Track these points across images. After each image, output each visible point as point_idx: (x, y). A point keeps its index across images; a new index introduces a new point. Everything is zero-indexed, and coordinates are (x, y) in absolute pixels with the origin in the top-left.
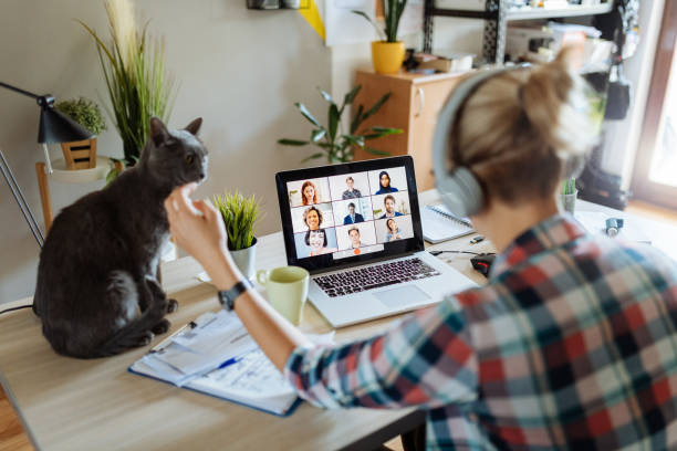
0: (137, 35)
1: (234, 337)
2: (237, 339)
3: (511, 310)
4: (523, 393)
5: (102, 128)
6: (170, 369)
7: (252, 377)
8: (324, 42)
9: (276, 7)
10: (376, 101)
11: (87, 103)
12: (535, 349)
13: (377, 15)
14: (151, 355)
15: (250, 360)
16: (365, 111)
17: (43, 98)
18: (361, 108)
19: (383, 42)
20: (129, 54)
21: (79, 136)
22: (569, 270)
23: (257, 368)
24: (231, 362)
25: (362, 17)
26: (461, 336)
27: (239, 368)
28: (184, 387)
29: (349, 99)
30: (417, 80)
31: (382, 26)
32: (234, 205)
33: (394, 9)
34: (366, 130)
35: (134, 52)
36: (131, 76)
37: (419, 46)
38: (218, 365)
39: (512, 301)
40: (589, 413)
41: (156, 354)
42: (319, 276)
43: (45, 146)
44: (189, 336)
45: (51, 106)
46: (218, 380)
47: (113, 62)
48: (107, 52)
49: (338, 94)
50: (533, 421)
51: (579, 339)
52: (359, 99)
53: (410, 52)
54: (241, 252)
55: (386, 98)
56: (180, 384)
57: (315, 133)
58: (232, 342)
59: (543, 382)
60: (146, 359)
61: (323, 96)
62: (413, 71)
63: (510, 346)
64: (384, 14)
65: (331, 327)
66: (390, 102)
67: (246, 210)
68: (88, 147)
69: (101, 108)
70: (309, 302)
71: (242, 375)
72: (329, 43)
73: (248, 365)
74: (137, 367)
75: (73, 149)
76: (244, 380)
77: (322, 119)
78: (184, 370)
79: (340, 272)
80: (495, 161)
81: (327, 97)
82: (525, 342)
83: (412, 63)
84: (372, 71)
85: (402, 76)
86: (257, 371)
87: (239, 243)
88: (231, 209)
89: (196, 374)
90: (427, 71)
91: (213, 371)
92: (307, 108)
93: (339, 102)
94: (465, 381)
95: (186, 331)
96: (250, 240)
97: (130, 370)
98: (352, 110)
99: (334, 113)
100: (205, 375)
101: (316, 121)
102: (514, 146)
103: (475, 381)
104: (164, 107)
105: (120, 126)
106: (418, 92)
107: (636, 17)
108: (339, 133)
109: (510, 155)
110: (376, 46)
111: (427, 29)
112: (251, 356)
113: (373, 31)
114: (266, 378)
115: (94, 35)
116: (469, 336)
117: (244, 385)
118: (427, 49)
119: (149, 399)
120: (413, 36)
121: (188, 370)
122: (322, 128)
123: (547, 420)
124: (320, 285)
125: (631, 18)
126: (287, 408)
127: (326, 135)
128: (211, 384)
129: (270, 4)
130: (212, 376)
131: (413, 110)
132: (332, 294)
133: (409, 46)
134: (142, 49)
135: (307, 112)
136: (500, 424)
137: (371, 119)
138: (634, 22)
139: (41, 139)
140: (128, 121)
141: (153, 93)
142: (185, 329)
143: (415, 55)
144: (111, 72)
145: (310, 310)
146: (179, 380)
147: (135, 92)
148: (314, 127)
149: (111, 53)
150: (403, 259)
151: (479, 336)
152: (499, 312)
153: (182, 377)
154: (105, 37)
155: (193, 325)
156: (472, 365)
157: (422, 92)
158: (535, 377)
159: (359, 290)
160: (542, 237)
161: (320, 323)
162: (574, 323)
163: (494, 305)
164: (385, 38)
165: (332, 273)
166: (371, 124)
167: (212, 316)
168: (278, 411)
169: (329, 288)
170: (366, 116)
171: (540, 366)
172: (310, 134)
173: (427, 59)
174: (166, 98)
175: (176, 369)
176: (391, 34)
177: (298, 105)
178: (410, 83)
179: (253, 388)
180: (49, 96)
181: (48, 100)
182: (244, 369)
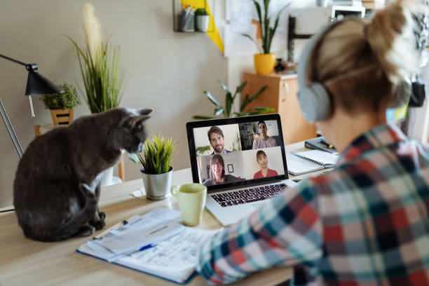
0: (102, 44)
1: (152, 231)
2: (154, 232)
3: (350, 188)
5: (78, 103)
6: (104, 250)
7: (163, 257)
8: (223, 54)
9: (193, 30)
10: (256, 91)
11: (69, 87)
13: (258, 37)
14: (93, 241)
15: (162, 246)
16: (250, 97)
17: (30, 66)
18: (247, 96)
19: (261, 54)
20: (97, 57)
21: (61, 105)
22: (393, 164)
23: (166, 251)
24: (149, 246)
25: (247, 38)
27: (154, 251)
28: (113, 263)
29: (239, 90)
30: (283, 77)
31: (260, 43)
32: (157, 143)
33: (269, 32)
34: (250, 110)
35: (100, 55)
36: (97, 70)
37: (285, 57)
38: (139, 248)
39: (352, 183)
40: (411, 272)
41: (96, 241)
42: (216, 194)
43: (30, 97)
44: (121, 229)
45: (35, 71)
46: (138, 258)
47: (87, 62)
49: (232, 86)
50: (365, 276)
51: (402, 213)
52: (246, 90)
53: (279, 60)
54: (162, 175)
55: (264, 89)
56: (110, 260)
57: (216, 110)
58: (151, 234)
59: (374, 244)
60: (89, 243)
61: (222, 87)
62: (280, 73)
63: (350, 216)
64: (262, 37)
65: (221, 225)
66: (266, 92)
67: (166, 147)
68: (68, 115)
69: (77, 90)
70: (207, 210)
71: (155, 256)
72: (227, 54)
73: (160, 249)
74: (82, 249)
75: (58, 116)
76: (157, 259)
77: (222, 102)
78: (115, 251)
79: (230, 191)
81: (225, 88)
82: (361, 213)
83: (280, 67)
84: (254, 72)
85: (273, 75)
86: (167, 253)
87: (160, 169)
88: (156, 146)
89: (122, 254)
90: (290, 72)
91: (134, 252)
92: (212, 94)
93: (233, 91)
94: (313, 239)
95: (120, 226)
96: (168, 168)
97: (78, 251)
98: (242, 97)
99: (229, 99)
100: (129, 255)
101: (218, 104)
103: (320, 240)
104: (118, 91)
105: (90, 102)
106: (284, 85)
107: (427, 41)
108: (232, 111)
110: (256, 57)
111: (290, 48)
112: (163, 243)
113: (255, 47)
114: (172, 258)
115: (75, 44)
116: (317, 205)
117: (156, 262)
118: (290, 59)
119: (88, 270)
120: (281, 52)
121: (117, 251)
122: (221, 108)
123: (376, 274)
124: (215, 199)
125: (424, 41)
126: (186, 278)
127: (224, 112)
128: (133, 261)
129: (188, 28)
130: (134, 256)
131: (281, 98)
132: (223, 205)
133: (279, 57)
134: (105, 54)
135: (211, 97)
136: (341, 279)
137: (254, 102)
138: (426, 44)
139: (28, 93)
140: (95, 101)
141: (111, 84)
143: (282, 63)
144: (85, 68)
145: (208, 215)
146: (110, 257)
147: (100, 79)
148: (216, 107)
149: (86, 56)
150: (274, 184)
151: (324, 205)
152: (341, 190)
153: (113, 255)
154: (82, 46)
155: (125, 223)
156: (318, 227)
157: (287, 85)
158: (367, 241)
159: (243, 202)
160: (372, 139)
161: (215, 223)
163: (337, 185)
164: (262, 51)
165: (224, 192)
166: (254, 106)
167: (138, 217)
168: (179, 281)
169: (222, 201)
170: (250, 101)
171: (372, 232)
172: (213, 111)
173: (290, 65)
174: (120, 86)
175: (109, 250)
176: (266, 49)
177: (205, 92)
178: (279, 79)
179: (163, 264)
180: (35, 65)
181: (33, 67)
182: (157, 252)
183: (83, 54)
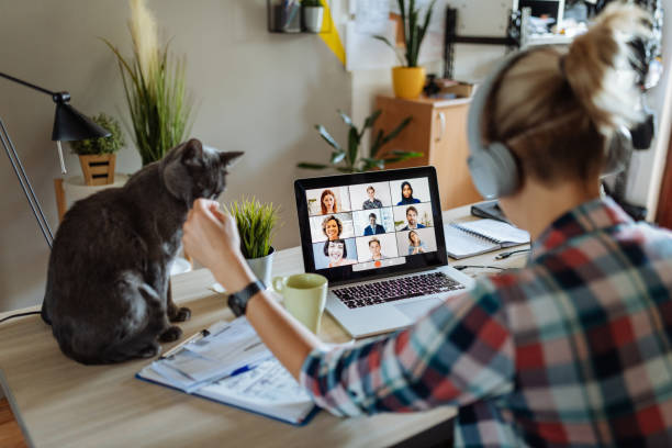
0: (159, 52)
1: (249, 345)
2: (251, 347)
3: (551, 290)
4: (564, 381)
5: (122, 144)
6: (179, 375)
7: (266, 385)
8: (344, 67)
9: (298, 30)
10: (395, 125)
11: (108, 119)
12: (578, 332)
13: (398, 41)
14: (160, 362)
15: (263, 368)
16: (385, 135)
17: (59, 95)
18: (381, 133)
19: (403, 67)
20: (150, 72)
21: (97, 149)
22: (613, 254)
23: (271, 376)
24: (245, 369)
25: (382, 42)
26: (497, 318)
27: (252, 376)
28: (193, 394)
29: (369, 123)
30: (438, 104)
31: (402, 51)
32: (251, 212)
33: (415, 34)
34: (386, 155)
35: (155, 69)
36: (151, 93)
37: (440, 72)
38: (229, 373)
39: (552, 281)
40: (639, 408)
41: (166, 361)
42: (339, 288)
43: (59, 144)
44: (200, 343)
45: (67, 103)
46: (230, 387)
47: (135, 79)
48: (129, 70)
49: (358, 117)
50: (575, 415)
51: (626, 324)
52: (380, 124)
53: (431, 77)
54: (258, 260)
55: (407, 122)
56: (189, 391)
57: (334, 155)
58: (246, 350)
59: (588, 369)
60: (155, 365)
61: (343, 120)
62: (433, 96)
63: (551, 329)
64: (404, 40)
65: (349, 337)
66: (411, 126)
67: (264, 218)
68: (106, 163)
69: (121, 125)
70: (327, 313)
71: (255, 383)
72: (350, 67)
73: (261, 373)
74: (145, 373)
75: (92, 165)
76: (258, 387)
77: (342, 142)
78: (193, 376)
79: (360, 284)
80: (531, 132)
81: (347, 120)
82: (567, 325)
83: (433, 88)
84: (392, 95)
85: (422, 100)
86: (272, 380)
87: (256, 251)
88: (248, 216)
89: (206, 381)
90: (448, 95)
91: (224, 378)
92: (327, 131)
93: (359, 125)
94: (500, 370)
95: (198, 338)
96: (267, 250)
97: (138, 377)
98: (372, 134)
99: (354, 136)
100: (216, 382)
101: (336, 144)
102: (552, 116)
103: (511, 369)
104: (184, 125)
105: (140, 144)
106: (439, 117)
107: (659, 47)
108: (359, 156)
109: (548, 126)
110: (396, 72)
111: (448, 57)
112: (266, 364)
113: (393, 57)
114: (281, 386)
115: (116, 52)
116: (505, 317)
117: (257, 393)
118: (448, 75)
119: (158, 406)
120: (434, 63)
121: (198, 377)
122: (342, 151)
123: (591, 413)
124: (338, 296)
125: (654, 48)
126: (303, 417)
127: (345, 158)
128: (223, 391)
129: (292, 27)
130: (223, 383)
131: (434, 134)
132: (351, 305)
133: (430, 72)
134: (163, 67)
135: (326, 134)
136: (538, 419)
137: (392, 143)
138: (657, 52)
139: (56, 136)
140: (148, 140)
141: (173, 111)
142: (197, 336)
143: (436, 81)
144: (132, 90)
145: (328, 321)
146: (188, 386)
147: (156, 109)
148: (333, 150)
149: (131, 67)
150: (426, 273)
151: (516, 317)
152: (538, 293)
153: (191, 383)
154: (128, 55)
155: (206, 333)
156: (508, 350)
157: (443, 116)
159: (380, 302)
160: (582, 220)
161: (338, 333)
162: (620, 306)
163: (532, 286)
164: (406, 63)
165: (352, 286)
166: (391, 148)
167: (224, 324)
168: (294, 420)
169: (349, 299)
170: (386, 140)
171: (584, 352)
172: (329, 157)
173: (447, 84)
174: (187, 117)
175: (186, 375)
176: (411, 59)
177: (317, 127)
178: (431, 107)
179: (267, 396)
180: (65, 93)
181: (64, 97)
182: (258, 378)
183: (128, 67)
